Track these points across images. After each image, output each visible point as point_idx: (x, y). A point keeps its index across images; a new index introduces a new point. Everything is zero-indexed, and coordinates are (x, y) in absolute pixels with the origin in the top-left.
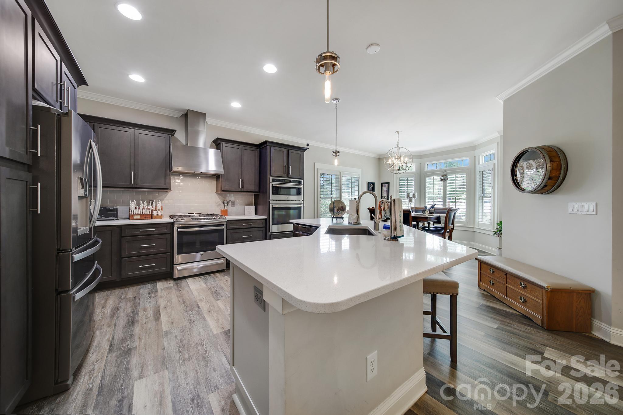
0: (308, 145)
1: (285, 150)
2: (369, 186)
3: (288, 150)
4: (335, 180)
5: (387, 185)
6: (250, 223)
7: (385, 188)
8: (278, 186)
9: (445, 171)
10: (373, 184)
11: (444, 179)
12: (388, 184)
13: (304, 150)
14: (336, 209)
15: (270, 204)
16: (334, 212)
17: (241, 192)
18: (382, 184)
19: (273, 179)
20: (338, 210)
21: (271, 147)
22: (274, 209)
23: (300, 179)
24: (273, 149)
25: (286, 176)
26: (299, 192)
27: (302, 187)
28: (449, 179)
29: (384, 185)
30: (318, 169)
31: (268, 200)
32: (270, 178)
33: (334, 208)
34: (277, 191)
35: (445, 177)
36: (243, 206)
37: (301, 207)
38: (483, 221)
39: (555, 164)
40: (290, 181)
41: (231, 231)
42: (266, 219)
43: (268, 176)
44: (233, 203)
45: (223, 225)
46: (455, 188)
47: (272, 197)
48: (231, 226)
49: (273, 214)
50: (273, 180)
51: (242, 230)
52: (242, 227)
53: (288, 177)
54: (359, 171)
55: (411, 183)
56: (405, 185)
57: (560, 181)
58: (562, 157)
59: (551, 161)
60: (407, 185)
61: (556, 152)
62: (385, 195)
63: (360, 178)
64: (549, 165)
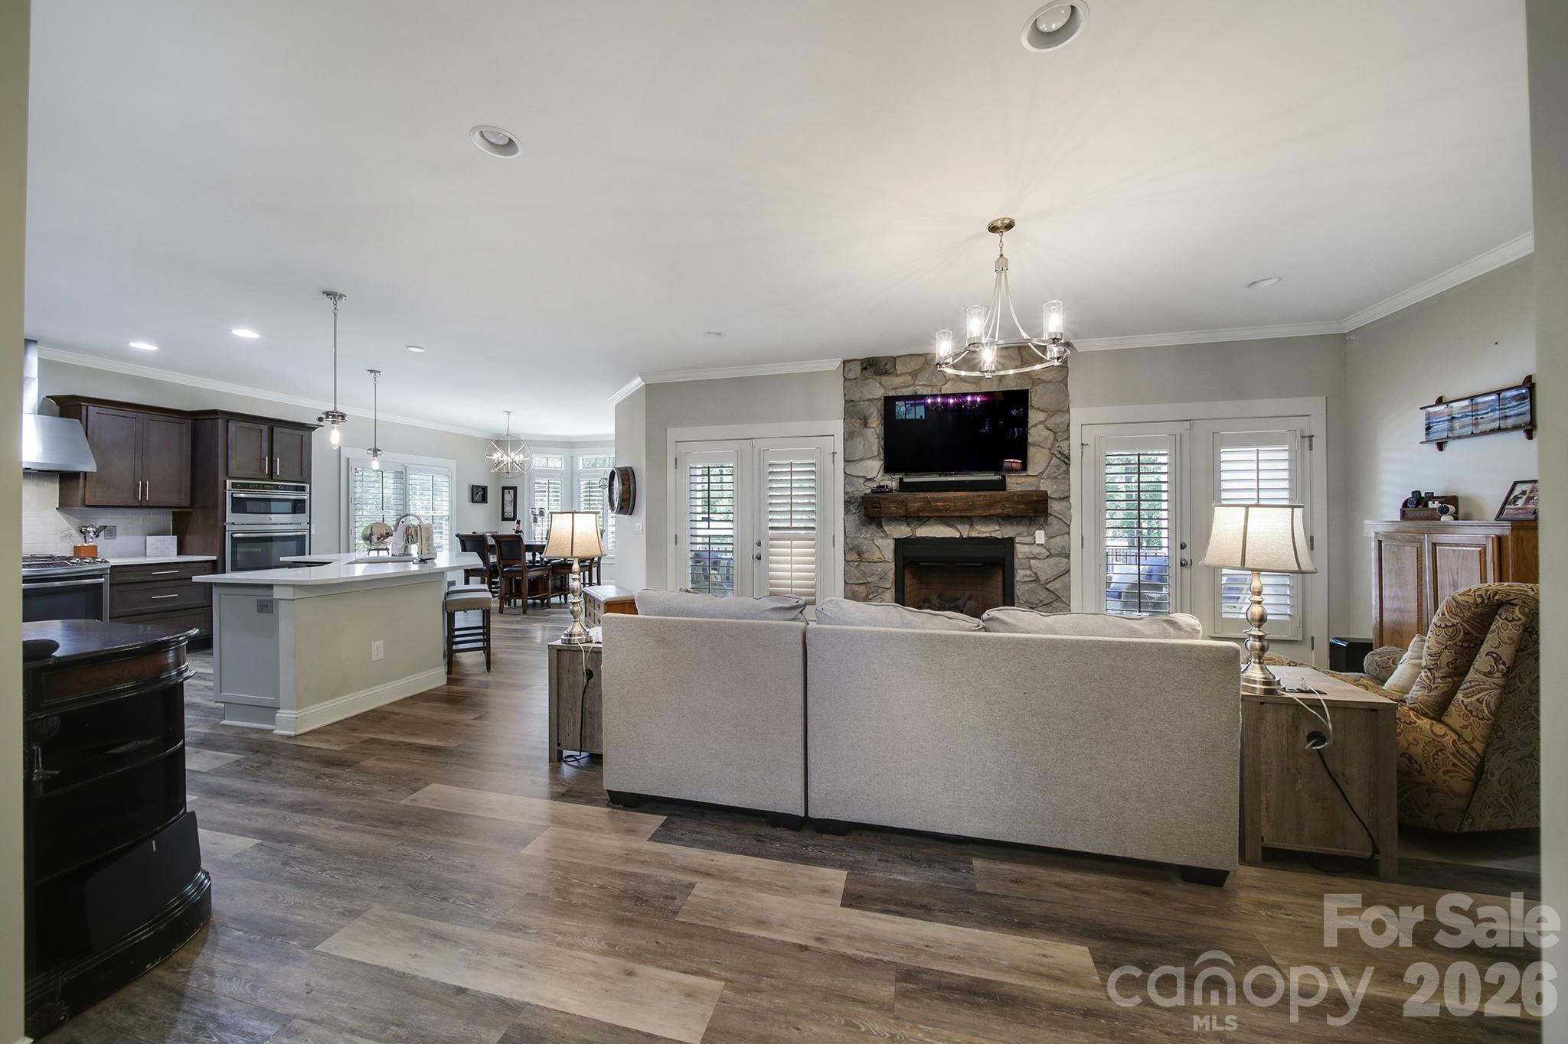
0: (320, 419)
1: (265, 428)
2: (475, 493)
3: (273, 428)
5: (512, 491)
6: (173, 570)
7: (509, 497)
8: (242, 495)
10: (484, 489)
12: (515, 489)
13: (313, 428)
14: (377, 536)
15: (225, 531)
16: (371, 542)
17: (141, 507)
18: (504, 488)
19: (232, 483)
20: (379, 538)
21: (228, 421)
22: (235, 541)
23: (303, 482)
24: (232, 426)
25: (266, 477)
26: (298, 507)
27: (306, 497)
29: (506, 491)
30: (348, 459)
31: (220, 524)
32: (225, 482)
33: (371, 535)
34: (240, 506)
36: (141, 538)
37: (304, 536)
39: (625, 487)
40: (277, 487)
41: (122, 587)
42: (214, 562)
43: (221, 478)
44: (111, 532)
45: (101, 576)
47: (230, 517)
48: (119, 579)
49: (234, 553)
50: (234, 485)
51: (147, 586)
52: (150, 578)
53: (271, 478)
54: (452, 463)
55: (555, 488)
56: (545, 492)
57: (631, 503)
58: (632, 480)
59: (623, 484)
60: (549, 492)
61: (628, 474)
62: (509, 509)
63: (454, 478)
64: (621, 487)
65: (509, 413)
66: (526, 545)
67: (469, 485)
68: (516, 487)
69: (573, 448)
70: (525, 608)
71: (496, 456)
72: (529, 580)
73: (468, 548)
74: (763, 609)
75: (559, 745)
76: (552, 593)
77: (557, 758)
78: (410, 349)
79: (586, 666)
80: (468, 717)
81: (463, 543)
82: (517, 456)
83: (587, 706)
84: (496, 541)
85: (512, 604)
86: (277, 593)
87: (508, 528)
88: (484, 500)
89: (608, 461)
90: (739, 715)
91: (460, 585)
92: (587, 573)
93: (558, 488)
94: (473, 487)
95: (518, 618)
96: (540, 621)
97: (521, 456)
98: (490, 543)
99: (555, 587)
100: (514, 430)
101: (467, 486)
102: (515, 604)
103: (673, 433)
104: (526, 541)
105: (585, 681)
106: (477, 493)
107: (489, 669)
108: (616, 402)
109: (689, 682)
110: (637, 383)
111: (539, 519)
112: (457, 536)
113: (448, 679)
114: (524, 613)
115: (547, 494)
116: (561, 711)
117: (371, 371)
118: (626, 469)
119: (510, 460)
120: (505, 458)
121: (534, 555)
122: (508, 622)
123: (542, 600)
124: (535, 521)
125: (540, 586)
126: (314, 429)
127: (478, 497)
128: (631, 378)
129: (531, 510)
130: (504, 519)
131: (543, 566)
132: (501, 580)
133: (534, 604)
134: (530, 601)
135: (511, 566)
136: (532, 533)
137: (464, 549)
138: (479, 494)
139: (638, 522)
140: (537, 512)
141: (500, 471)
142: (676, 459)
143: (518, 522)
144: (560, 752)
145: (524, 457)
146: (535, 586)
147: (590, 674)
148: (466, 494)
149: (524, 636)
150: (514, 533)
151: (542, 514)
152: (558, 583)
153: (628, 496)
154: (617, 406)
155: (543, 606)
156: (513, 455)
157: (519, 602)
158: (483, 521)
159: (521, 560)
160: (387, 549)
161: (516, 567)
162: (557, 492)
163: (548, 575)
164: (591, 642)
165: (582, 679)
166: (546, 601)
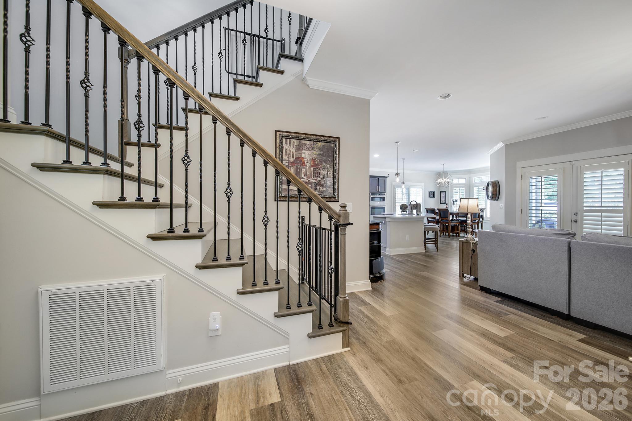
0: (389, 175)
3: (378, 179)
4: (405, 191)
5: (444, 193)
7: (443, 195)
10: (434, 193)
12: (445, 192)
14: (403, 208)
19: (371, 194)
20: (404, 208)
22: (372, 208)
23: (384, 193)
25: (377, 192)
26: (384, 199)
27: (385, 197)
29: (442, 193)
30: (394, 185)
34: (373, 199)
37: (385, 207)
39: (494, 189)
40: (379, 194)
47: (371, 202)
54: (423, 184)
55: (462, 191)
56: (458, 193)
57: (497, 196)
58: (498, 186)
59: (493, 188)
60: (459, 193)
61: (496, 184)
62: (443, 200)
63: (424, 189)
64: (492, 189)
65: (443, 164)
66: (450, 213)
68: (446, 191)
69: (471, 173)
70: (449, 236)
71: (439, 181)
72: (451, 226)
73: (429, 212)
74: (549, 233)
75: (462, 272)
76: (460, 232)
77: (462, 276)
78: (414, 151)
79: (472, 248)
80: (433, 261)
81: (427, 211)
82: (447, 180)
83: (473, 261)
84: (439, 211)
85: (444, 234)
86: (387, 220)
87: (443, 207)
88: (434, 196)
89: (487, 179)
90: (535, 270)
91: (427, 224)
92: (476, 225)
93: (463, 191)
94: (430, 192)
95: (447, 239)
96: (455, 241)
97: (448, 179)
98: (436, 212)
99: (462, 229)
100: (445, 170)
101: (428, 192)
102: (445, 234)
103: (520, 164)
104: (450, 211)
105: (472, 253)
106: (431, 194)
107: (438, 251)
108: (490, 154)
109: (512, 255)
110: (501, 145)
111: (455, 203)
112: (425, 209)
113: (425, 251)
114: (449, 237)
115: (458, 194)
116: (463, 261)
117: (402, 159)
118: (495, 182)
119: (444, 182)
120: (442, 181)
121: (453, 217)
122: (443, 240)
123: (456, 234)
124: (454, 204)
125: (456, 228)
126: (387, 177)
127: (432, 196)
128: (498, 143)
129: (452, 200)
130: (441, 203)
131: (457, 221)
132: (440, 225)
133: (453, 236)
134: (451, 234)
135: (444, 220)
136: (452, 208)
137: (427, 213)
138: (432, 195)
139: (501, 203)
140: (454, 201)
141: (440, 185)
142: (522, 176)
143: (447, 204)
144: (463, 275)
145: (450, 180)
146: (453, 228)
147: (474, 251)
148: (427, 195)
149: (450, 245)
150: (445, 208)
151: (456, 201)
152: (463, 229)
153: (496, 193)
154: (491, 155)
155: (456, 236)
156: (445, 180)
157: (447, 234)
158: (433, 204)
159: (448, 218)
160: (406, 212)
161: (446, 220)
162: (463, 193)
163: (459, 225)
164: (474, 241)
165: (471, 253)
166: (458, 235)
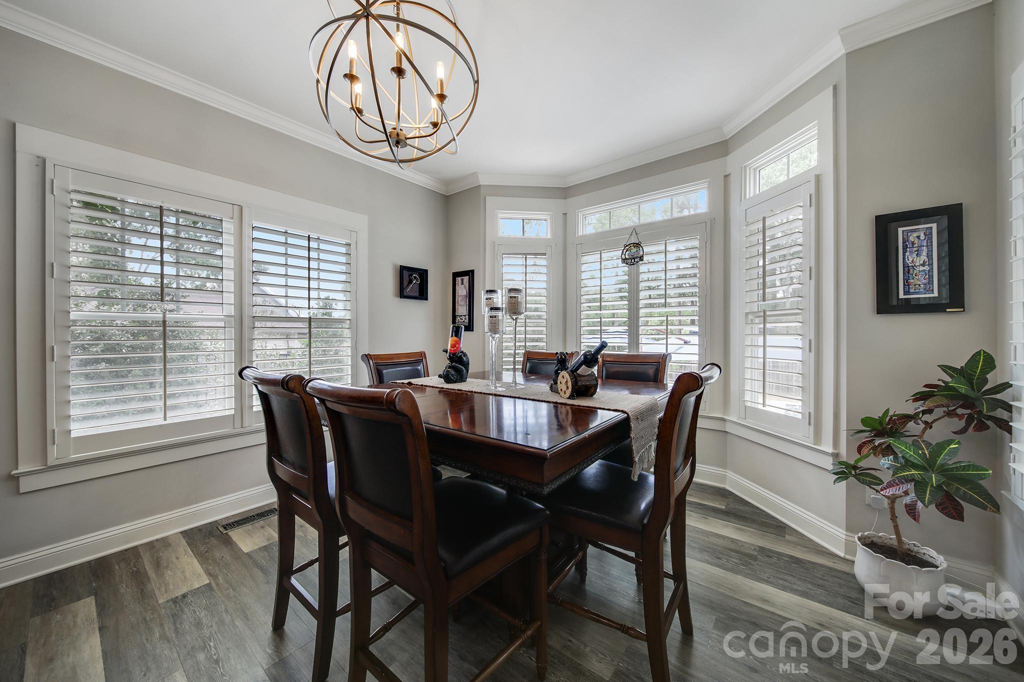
2: (406, 280)
5: (466, 279)
7: (462, 290)
9: (634, 231)
10: (423, 274)
11: (633, 259)
12: (470, 274)
18: (456, 275)
28: (645, 258)
29: (459, 279)
35: (634, 250)
38: (767, 402)
46: (665, 296)
62: (463, 310)
67: (395, 266)
68: (473, 271)
69: (566, 199)
88: (422, 294)
94: (403, 268)
101: (391, 267)
106: (410, 282)
127: (410, 289)
138: (413, 284)
148: (390, 282)
